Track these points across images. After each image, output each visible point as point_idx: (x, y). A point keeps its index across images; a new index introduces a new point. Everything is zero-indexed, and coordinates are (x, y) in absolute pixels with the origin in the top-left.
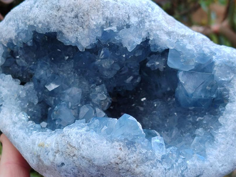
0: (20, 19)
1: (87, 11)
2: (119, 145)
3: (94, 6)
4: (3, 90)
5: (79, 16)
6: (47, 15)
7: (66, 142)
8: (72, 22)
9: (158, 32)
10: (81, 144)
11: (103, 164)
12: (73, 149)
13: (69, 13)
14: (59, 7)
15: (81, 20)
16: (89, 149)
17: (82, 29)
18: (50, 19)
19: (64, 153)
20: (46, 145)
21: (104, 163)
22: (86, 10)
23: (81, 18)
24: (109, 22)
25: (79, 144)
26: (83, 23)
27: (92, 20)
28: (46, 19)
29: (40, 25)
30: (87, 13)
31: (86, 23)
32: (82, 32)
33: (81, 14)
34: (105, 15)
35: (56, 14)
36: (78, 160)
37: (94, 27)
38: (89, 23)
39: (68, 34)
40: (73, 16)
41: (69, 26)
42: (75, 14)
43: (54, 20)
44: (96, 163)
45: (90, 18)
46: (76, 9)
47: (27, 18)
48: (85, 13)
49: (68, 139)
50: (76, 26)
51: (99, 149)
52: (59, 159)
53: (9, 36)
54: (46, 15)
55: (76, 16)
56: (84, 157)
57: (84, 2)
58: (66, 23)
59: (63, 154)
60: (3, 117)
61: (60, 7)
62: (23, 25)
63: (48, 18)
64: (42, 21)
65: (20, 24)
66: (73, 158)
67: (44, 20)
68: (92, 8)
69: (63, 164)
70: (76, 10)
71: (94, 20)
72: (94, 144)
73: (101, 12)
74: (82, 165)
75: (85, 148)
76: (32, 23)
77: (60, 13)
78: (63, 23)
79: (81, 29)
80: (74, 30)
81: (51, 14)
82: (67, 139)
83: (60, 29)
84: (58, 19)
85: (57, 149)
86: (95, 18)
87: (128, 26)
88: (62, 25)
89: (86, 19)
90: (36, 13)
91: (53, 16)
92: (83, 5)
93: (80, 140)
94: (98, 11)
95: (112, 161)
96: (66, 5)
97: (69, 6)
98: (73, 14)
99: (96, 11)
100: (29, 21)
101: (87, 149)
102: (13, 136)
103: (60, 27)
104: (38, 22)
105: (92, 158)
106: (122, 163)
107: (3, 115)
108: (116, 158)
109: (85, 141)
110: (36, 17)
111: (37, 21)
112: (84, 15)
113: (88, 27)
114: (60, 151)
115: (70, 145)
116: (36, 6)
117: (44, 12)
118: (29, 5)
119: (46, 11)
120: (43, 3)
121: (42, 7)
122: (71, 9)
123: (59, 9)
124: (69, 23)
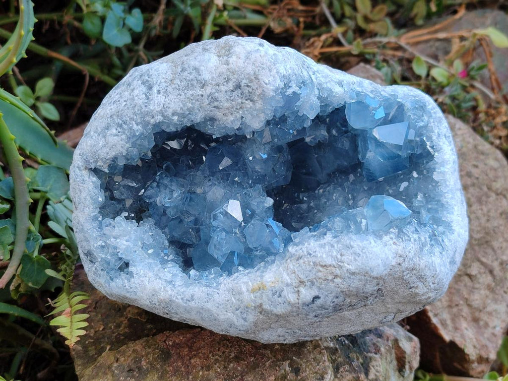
0: (132, 119)
1: (255, 73)
2: (391, 238)
3: (262, 65)
4: (118, 242)
5: (242, 85)
6: (186, 100)
7: (311, 263)
8: (231, 97)
9: (329, 85)
10: (339, 256)
11: (384, 272)
12: (329, 268)
13: (224, 85)
14: (204, 82)
15: (246, 90)
16: (357, 258)
17: (251, 104)
18: (192, 104)
19: (315, 281)
20: (269, 285)
21: (385, 269)
22: (252, 73)
23: (246, 87)
25: (337, 257)
26: (251, 93)
27: (266, 84)
28: (184, 105)
29: (176, 118)
30: (255, 78)
31: (259, 92)
32: (251, 107)
33: (244, 81)
34: (281, 73)
35: (202, 93)
36: (344, 281)
37: (272, 93)
38: (263, 90)
39: (225, 118)
40: (232, 88)
41: (226, 105)
42: (234, 84)
43: (199, 103)
44: (374, 274)
45: (263, 82)
46: (236, 76)
47: (147, 114)
48: (253, 78)
49: (312, 259)
50: (240, 101)
51: (371, 254)
52: (307, 294)
53: (114, 153)
54: (183, 100)
55: (238, 87)
56: (353, 274)
57: (244, 63)
58: (222, 102)
59: (313, 284)
60: (142, 281)
61: (206, 82)
62: (139, 127)
63: (188, 104)
64: (179, 111)
65: (135, 127)
66: (334, 281)
67: (181, 108)
68: (260, 69)
69: (316, 298)
70: (234, 78)
71: (269, 84)
72: (361, 249)
73: (275, 71)
74: (354, 286)
75: (351, 260)
76: (159, 118)
77: (208, 90)
78: (216, 104)
79: (249, 104)
80: (237, 109)
81: (192, 95)
82: (310, 259)
83: (211, 114)
84: (206, 99)
85: (298, 281)
86: (269, 81)
88: (214, 107)
89: (256, 86)
90: (161, 102)
91: (197, 98)
92: (243, 68)
93: (334, 252)
94: (270, 71)
95: (393, 263)
96: (214, 76)
97: (220, 76)
98: (231, 86)
99: (267, 71)
100: (153, 117)
101: (355, 260)
102: (180, 301)
103: (211, 111)
104: (170, 114)
105: (368, 268)
106: (404, 261)
107: (141, 279)
108: (396, 257)
109: (344, 252)
110: (165, 107)
111: (169, 112)
112: (251, 81)
113: (263, 96)
114: (306, 282)
115: (322, 266)
116: (156, 91)
117: (177, 96)
118: (141, 93)
119: (181, 93)
120: (167, 85)
121: (168, 91)
122: (225, 78)
123: (204, 85)
124: (227, 100)
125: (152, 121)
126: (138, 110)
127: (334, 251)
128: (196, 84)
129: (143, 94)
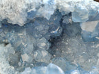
24: (30, 6)
34: (26, 3)
42: (10, 6)
58: (8, 13)
87: (43, 5)
97: (6, 3)
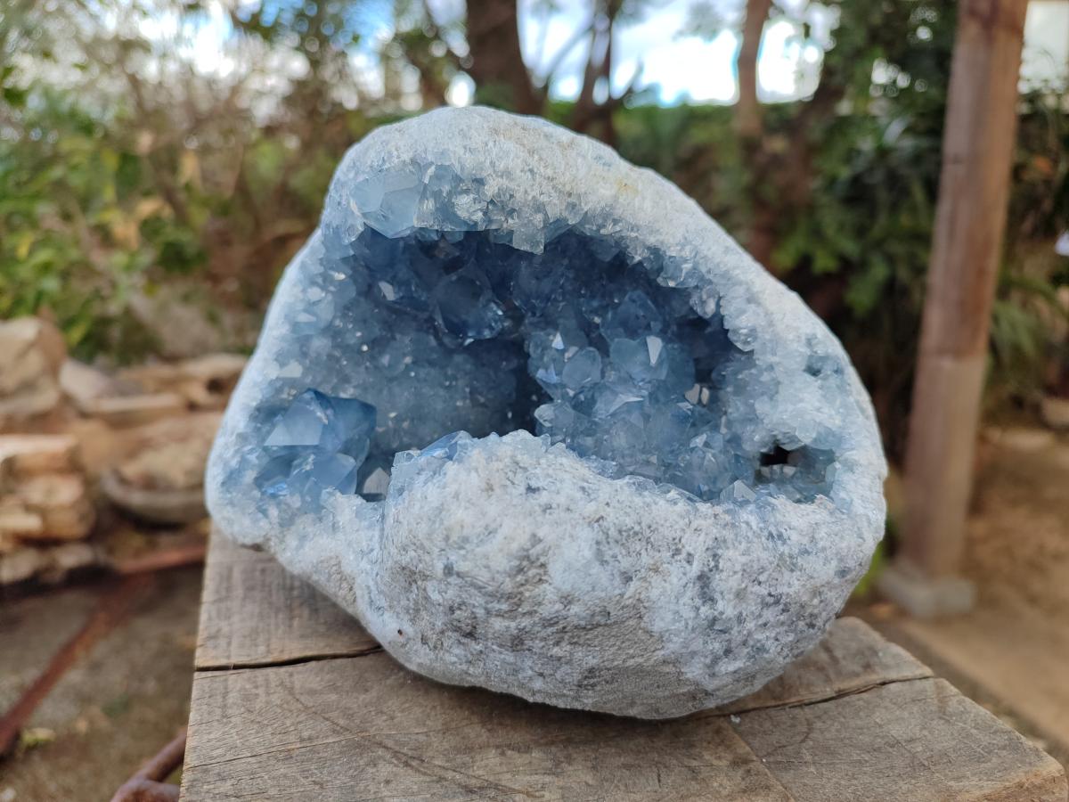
1: (489, 497)
5: (522, 490)
8: (553, 482)
14: (595, 526)
15: (518, 479)
22: (494, 500)
23: (516, 482)
26: (511, 471)
33: (516, 492)
116: (695, 563)
117: (657, 529)
118: (725, 574)
119: (648, 531)
120: (669, 566)
121: (671, 553)
122: (550, 514)
123: (598, 521)
124: (562, 481)
125: (718, 509)
126: (740, 543)
127: (494, 156)
128: (612, 529)
129: (722, 571)
